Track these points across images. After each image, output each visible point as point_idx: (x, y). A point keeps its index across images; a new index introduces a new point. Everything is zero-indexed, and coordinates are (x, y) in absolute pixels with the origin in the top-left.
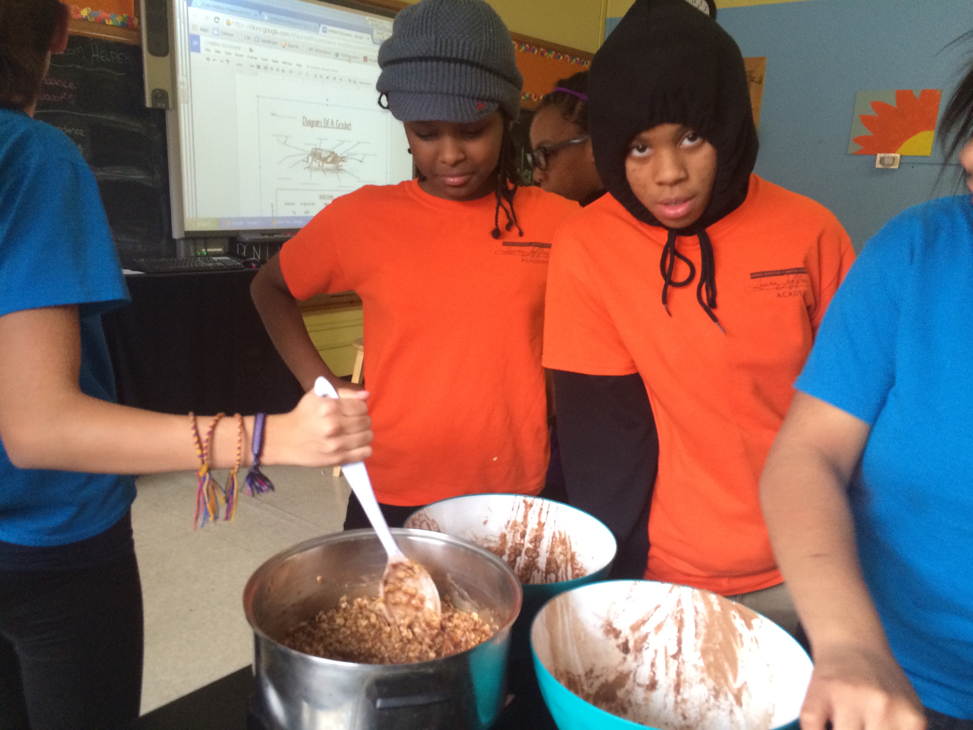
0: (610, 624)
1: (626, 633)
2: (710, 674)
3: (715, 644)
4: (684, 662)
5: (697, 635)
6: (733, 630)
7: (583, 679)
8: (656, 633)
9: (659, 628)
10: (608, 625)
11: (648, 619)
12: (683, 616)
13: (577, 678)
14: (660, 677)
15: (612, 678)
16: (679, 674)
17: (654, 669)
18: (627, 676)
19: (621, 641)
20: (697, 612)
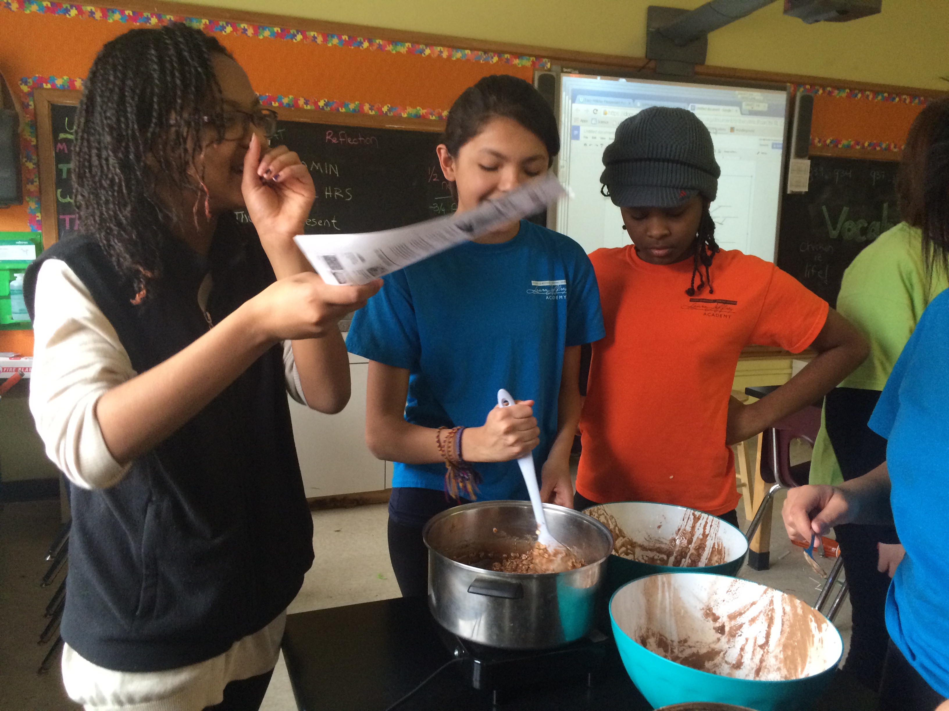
0: (710, 609)
1: (724, 619)
2: (785, 664)
3: (794, 641)
4: (768, 652)
5: (782, 632)
6: (808, 631)
7: (676, 644)
8: (750, 625)
9: (753, 621)
10: (708, 609)
11: (745, 612)
12: (773, 614)
13: (669, 641)
14: (746, 660)
15: (703, 651)
16: (762, 661)
17: (742, 653)
18: (718, 653)
19: (718, 625)
20: (784, 613)
